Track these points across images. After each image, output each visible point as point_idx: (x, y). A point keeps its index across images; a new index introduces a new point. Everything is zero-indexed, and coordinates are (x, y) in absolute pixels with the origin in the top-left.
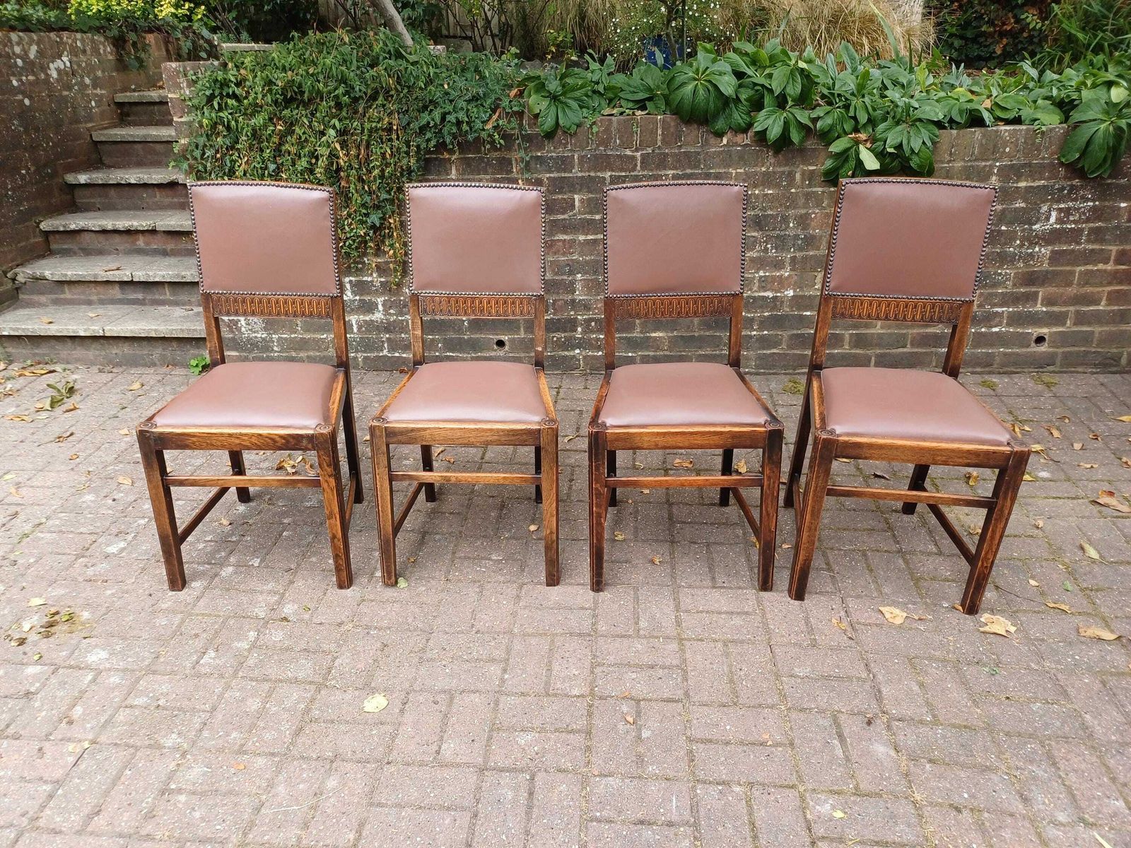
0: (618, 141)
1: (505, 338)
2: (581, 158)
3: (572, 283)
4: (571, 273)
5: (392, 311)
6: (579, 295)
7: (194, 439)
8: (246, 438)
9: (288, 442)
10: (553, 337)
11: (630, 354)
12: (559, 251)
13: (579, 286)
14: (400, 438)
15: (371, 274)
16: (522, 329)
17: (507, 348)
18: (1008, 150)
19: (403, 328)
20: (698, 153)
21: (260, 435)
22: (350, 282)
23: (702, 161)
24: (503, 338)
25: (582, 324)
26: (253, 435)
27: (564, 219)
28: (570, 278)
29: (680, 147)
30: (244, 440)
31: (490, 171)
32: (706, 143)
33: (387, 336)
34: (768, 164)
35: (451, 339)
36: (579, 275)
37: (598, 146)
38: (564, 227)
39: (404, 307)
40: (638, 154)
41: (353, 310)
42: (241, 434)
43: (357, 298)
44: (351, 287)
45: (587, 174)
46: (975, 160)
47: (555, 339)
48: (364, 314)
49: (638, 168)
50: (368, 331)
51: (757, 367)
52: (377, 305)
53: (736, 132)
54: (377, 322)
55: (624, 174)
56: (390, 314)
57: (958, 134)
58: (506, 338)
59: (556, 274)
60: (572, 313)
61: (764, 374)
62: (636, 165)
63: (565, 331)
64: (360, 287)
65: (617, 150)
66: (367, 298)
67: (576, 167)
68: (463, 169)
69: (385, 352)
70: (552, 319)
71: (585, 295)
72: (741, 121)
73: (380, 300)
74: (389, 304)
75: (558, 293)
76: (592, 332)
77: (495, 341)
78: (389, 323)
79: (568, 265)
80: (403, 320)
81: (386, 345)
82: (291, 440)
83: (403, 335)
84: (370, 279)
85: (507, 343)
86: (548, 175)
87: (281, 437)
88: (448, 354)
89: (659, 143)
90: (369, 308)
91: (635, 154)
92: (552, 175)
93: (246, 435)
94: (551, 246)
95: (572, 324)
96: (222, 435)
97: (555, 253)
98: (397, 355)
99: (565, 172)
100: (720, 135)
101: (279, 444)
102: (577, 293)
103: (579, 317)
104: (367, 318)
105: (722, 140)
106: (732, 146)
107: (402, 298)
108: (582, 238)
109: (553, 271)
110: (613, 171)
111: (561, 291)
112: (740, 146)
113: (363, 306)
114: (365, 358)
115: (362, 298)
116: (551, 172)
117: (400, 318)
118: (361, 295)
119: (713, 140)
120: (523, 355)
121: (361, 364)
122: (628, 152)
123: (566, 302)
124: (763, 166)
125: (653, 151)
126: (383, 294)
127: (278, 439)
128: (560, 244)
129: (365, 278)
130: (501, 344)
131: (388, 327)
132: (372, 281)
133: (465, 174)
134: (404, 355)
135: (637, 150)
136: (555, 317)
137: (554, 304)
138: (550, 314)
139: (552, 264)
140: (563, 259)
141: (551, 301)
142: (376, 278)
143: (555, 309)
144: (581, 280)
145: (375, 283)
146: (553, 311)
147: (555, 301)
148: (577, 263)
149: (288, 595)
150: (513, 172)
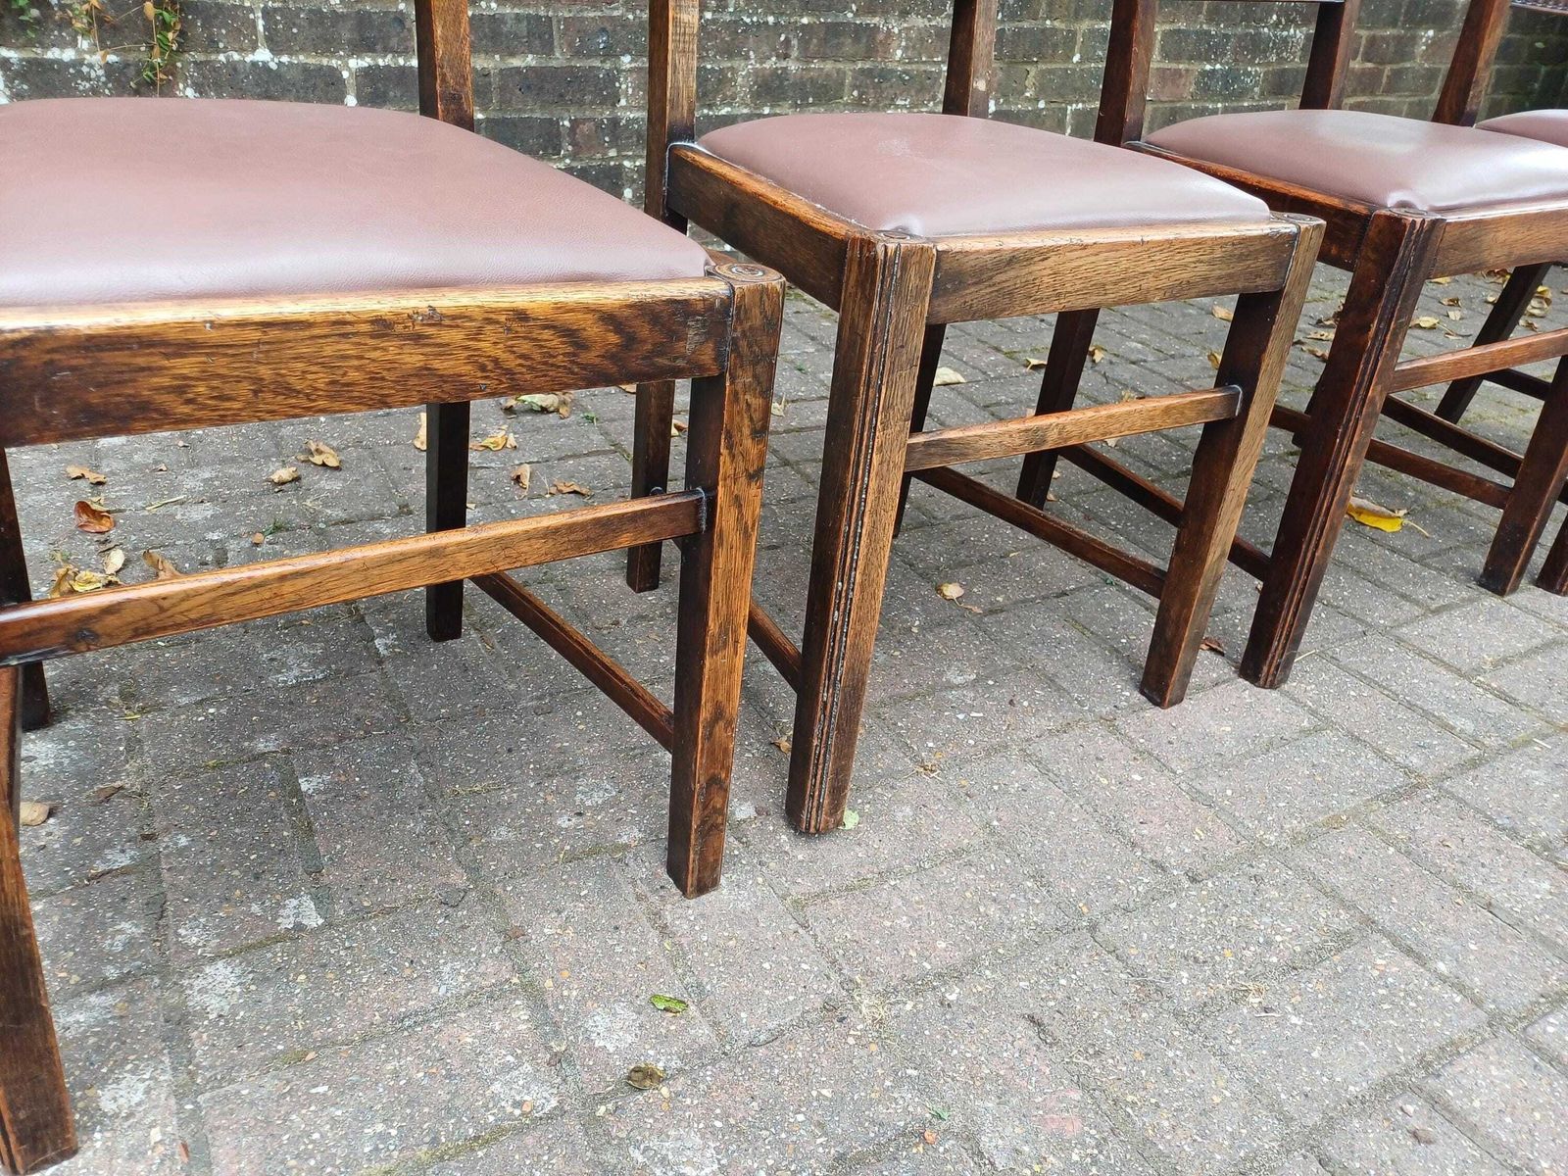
3: (612, 78)
4: (610, 53)
6: (627, 108)
7: (187, 366)
8: (455, 336)
9: (630, 341)
13: (626, 85)
14: (974, 295)
15: (74, 44)
21: (521, 316)
25: (634, 181)
26: (489, 317)
28: (607, 66)
30: (444, 350)
36: (626, 59)
42: (435, 318)
59: (577, 53)
60: (612, 153)
64: (39, 83)
70: (570, 168)
71: (641, 108)
75: (581, 103)
79: (604, 30)
82: (644, 331)
84: (68, 55)
87: (609, 318)
93: (457, 319)
95: (613, 179)
96: (340, 326)
101: (590, 357)
102: (623, 102)
103: (627, 163)
109: (570, 45)
111: (588, 98)
123: (599, 125)
127: (593, 330)
129: (53, 54)
132: (79, 63)
136: (574, 164)
137: (573, 129)
138: (565, 157)
139: (566, 29)
140: (592, 15)
141: (567, 123)
142: (92, 52)
143: (574, 143)
144: (631, 70)
145: (85, 69)
146: (570, 148)
147: (575, 123)
148: (623, 26)
149: (549, 983)
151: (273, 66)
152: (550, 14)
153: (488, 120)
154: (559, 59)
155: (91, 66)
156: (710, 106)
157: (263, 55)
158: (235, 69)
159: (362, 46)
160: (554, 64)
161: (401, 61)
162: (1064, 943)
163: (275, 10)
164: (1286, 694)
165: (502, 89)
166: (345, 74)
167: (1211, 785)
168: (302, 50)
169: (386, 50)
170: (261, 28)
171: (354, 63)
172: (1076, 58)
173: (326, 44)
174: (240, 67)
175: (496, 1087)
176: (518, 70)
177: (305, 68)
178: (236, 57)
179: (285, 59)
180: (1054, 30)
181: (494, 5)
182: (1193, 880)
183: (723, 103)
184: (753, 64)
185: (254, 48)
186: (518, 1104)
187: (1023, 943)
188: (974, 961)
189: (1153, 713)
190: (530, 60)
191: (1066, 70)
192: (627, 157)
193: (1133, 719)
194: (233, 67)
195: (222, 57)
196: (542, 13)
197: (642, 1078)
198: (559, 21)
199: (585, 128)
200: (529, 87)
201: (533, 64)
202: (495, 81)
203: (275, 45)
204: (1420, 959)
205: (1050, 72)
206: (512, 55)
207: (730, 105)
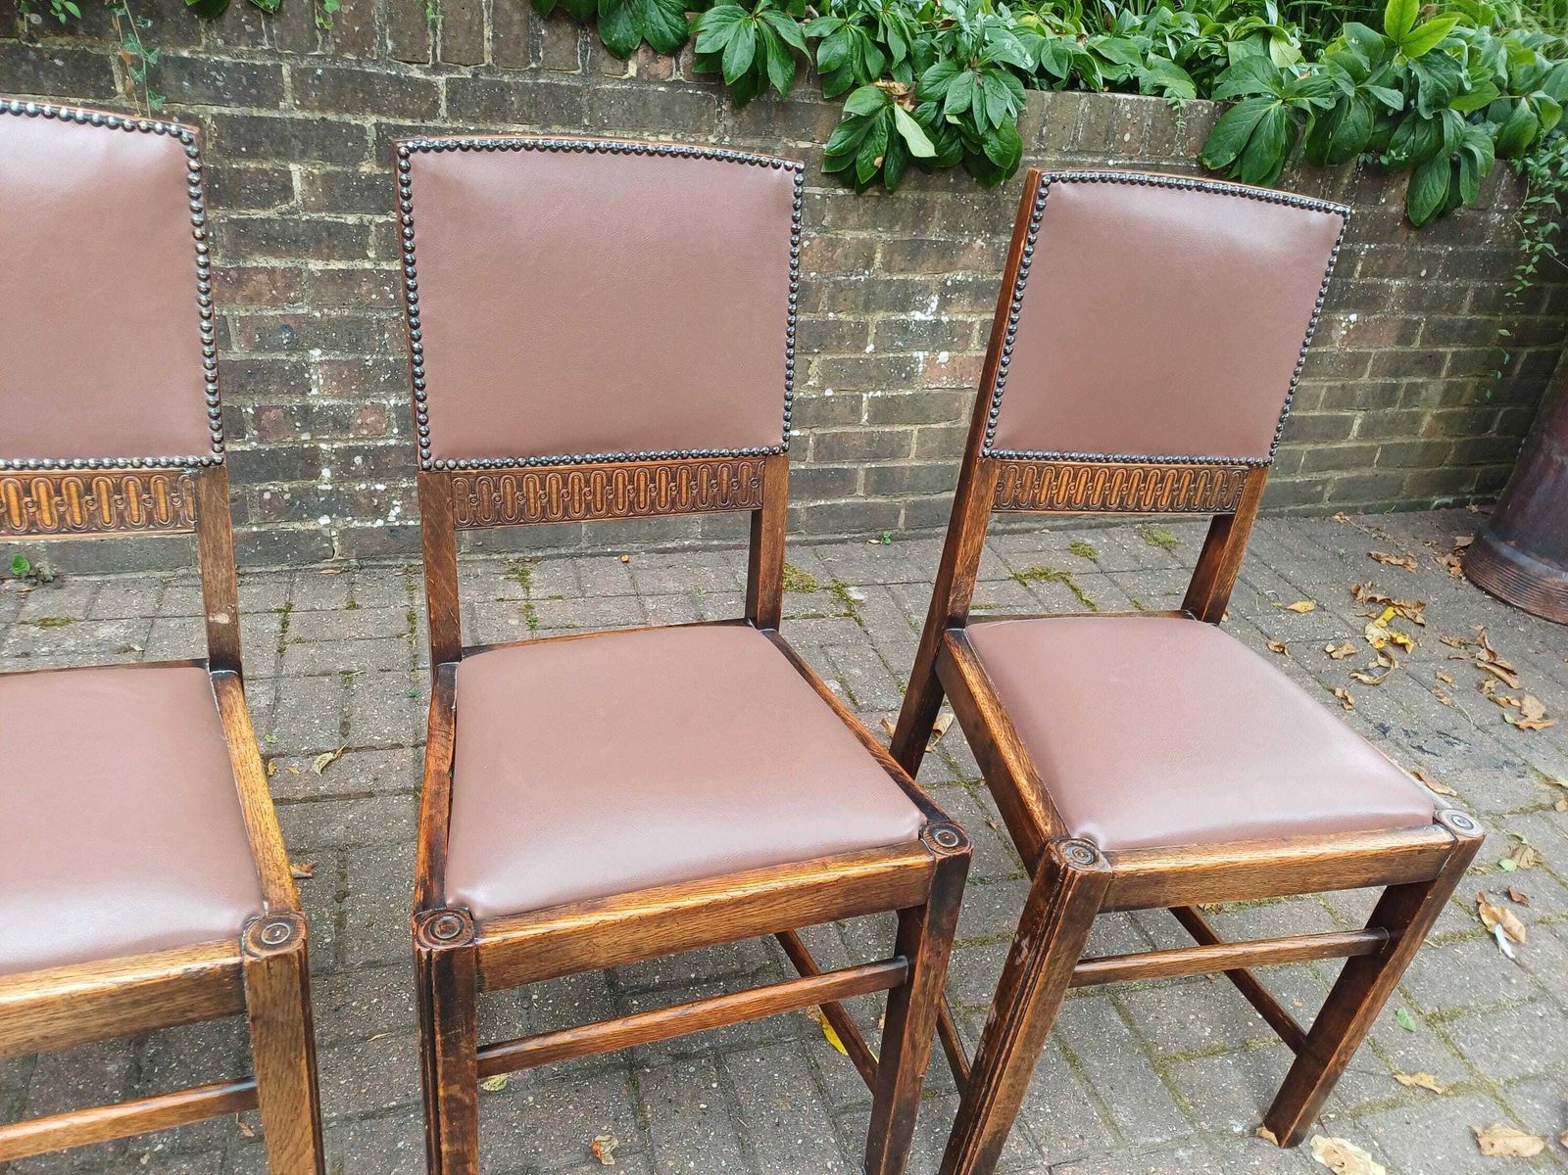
0: (390, 43)
2: (300, 75)
3: (300, 369)
4: (296, 347)
6: (320, 396)
10: (262, 491)
12: (260, 294)
13: (316, 376)
18: (1127, 137)
20: (577, 91)
23: (586, 109)
25: (331, 462)
27: (269, 220)
28: (294, 358)
29: (536, 72)
31: (48, 84)
32: (592, 71)
34: (721, 128)
36: (316, 352)
37: (340, 49)
38: (268, 238)
40: (441, 80)
45: (318, 115)
46: (1078, 152)
47: (267, 496)
49: (443, 111)
51: (706, 536)
53: (655, 52)
55: (408, 123)
57: (1054, 100)
59: (258, 348)
60: (306, 436)
61: (718, 548)
62: (436, 105)
63: (292, 478)
65: (389, 65)
67: (288, 96)
70: (256, 452)
71: (334, 397)
72: (665, 28)
75: (267, 393)
76: (357, 477)
79: (286, 327)
86: (215, 110)
89: (488, 60)
91: (433, 78)
92: (226, 111)
94: (239, 283)
95: (307, 463)
97: (251, 300)
99: (260, 106)
100: (622, 54)
102: (315, 391)
103: (323, 446)
105: (626, 66)
106: (648, 82)
108: (316, 266)
109: (249, 341)
110: (381, 113)
111: (273, 388)
112: (663, 83)
116: (219, 101)
119: (607, 65)
122: (416, 73)
123: (288, 412)
124: (711, 132)
125: (475, 75)
128: (263, 278)
135: (436, 69)
136: (262, 447)
137: (258, 416)
138: (250, 440)
139: (244, 326)
140: (271, 313)
141: (250, 410)
143: (260, 429)
144: (321, 363)
146: (255, 433)
147: (259, 411)
148: (309, 324)
150: (115, 94)
152: (225, 313)
154: (239, 353)
160: (232, 357)
172: (870, 348)
180: (840, 323)
191: (858, 360)
192: (324, 440)
198: (234, 320)
199: (273, 415)
205: (835, 362)
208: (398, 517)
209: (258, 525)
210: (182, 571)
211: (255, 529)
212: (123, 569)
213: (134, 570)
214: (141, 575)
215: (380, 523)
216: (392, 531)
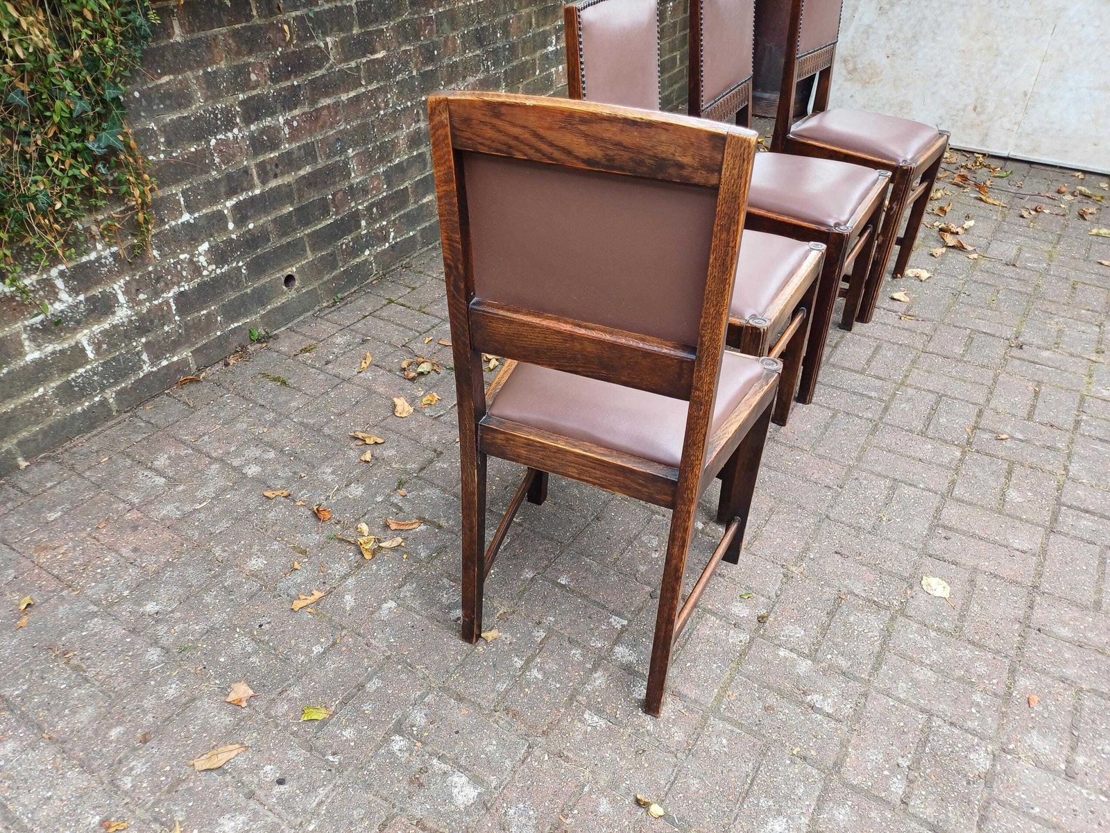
1: (292, 270)
3: (346, 164)
4: (343, 151)
5: (142, 296)
6: (356, 179)
10: (342, 245)
11: (411, 234)
12: (325, 123)
13: (353, 165)
15: (95, 248)
16: (308, 249)
17: (297, 283)
19: (163, 316)
22: (62, 274)
24: (288, 271)
25: (365, 215)
27: (323, 76)
28: (343, 158)
33: (143, 340)
35: (231, 303)
36: (350, 151)
38: (326, 86)
39: (158, 280)
41: (78, 322)
43: (82, 297)
44: (66, 283)
47: (344, 246)
48: (98, 321)
50: (113, 346)
52: (115, 296)
54: (123, 323)
56: (141, 303)
58: (294, 269)
59: (328, 157)
60: (353, 204)
63: (351, 232)
64: (82, 277)
66: (97, 291)
68: (190, 22)
69: (147, 368)
70: (336, 221)
71: (361, 175)
73: (118, 287)
74: (134, 286)
75: (334, 183)
76: (375, 221)
77: (283, 279)
78: (142, 318)
79: (338, 139)
80: (160, 304)
81: (145, 357)
83: (166, 328)
84: (93, 256)
85: (297, 277)
86: (294, 14)
88: (232, 326)
90: (103, 306)
92: (298, 13)
94: (317, 118)
95: (355, 217)
97: (322, 127)
98: (164, 363)
102: (353, 175)
103: (360, 207)
104: (107, 326)
107: (150, 269)
108: (344, 97)
109: (325, 153)
111: (337, 179)
113: (96, 308)
114: (118, 393)
115: (89, 294)
117: (156, 302)
118: (87, 289)
120: (316, 284)
121: (114, 407)
123: (344, 192)
126: (120, 273)
128: (325, 112)
129: (85, 259)
130: (289, 279)
131: (142, 325)
132: (99, 259)
133: (193, 31)
134: (175, 359)
136: (337, 218)
137: (333, 199)
138: (332, 215)
139: (322, 145)
140: (331, 133)
141: (330, 197)
142: (104, 250)
143: (335, 206)
144: (353, 157)
145: (103, 261)
146: (334, 210)
147: (334, 195)
148: (346, 133)
149: (709, 607)
150: (253, 16)
151: (192, 221)
152: (313, 140)
153: (295, 210)
154: (321, 163)
155: (105, 258)
156: (390, 162)
157: (186, 217)
158: (174, 231)
159: (232, 192)
160: (319, 166)
161: (250, 194)
162: (824, 525)
163: (187, 189)
164: (815, 404)
165: (299, 190)
166: (226, 212)
167: (821, 451)
168: (204, 207)
169: (242, 190)
170: (182, 203)
171: (229, 204)
172: (537, 73)
173: (214, 199)
174: (177, 229)
175: (730, 641)
176: (304, 177)
177: (206, 215)
178: (173, 223)
179: (196, 215)
180: (527, 62)
181: (287, 145)
182: (841, 488)
183: (396, 157)
184: (405, 131)
185: (181, 214)
186: (741, 641)
187: (814, 531)
188: (807, 543)
189: (783, 429)
190: (308, 169)
191: (534, 80)
192: (360, 204)
193: (779, 435)
194: (173, 229)
195: (167, 227)
196: (309, 141)
197: (761, 620)
198: (317, 143)
199: (339, 196)
200: (310, 184)
201: (310, 170)
202: (294, 187)
203: (190, 209)
204: (915, 486)
205: (528, 84)
206: (300, 169)
207: (398, 157)
208: (393, 239)
209: (343, 267)
210: (317, 308)
211: (342, 269)
212: (294, 318)
213: (299, 316)
214: (302, 318)
215: (387, 245)
216: (392, 247)
